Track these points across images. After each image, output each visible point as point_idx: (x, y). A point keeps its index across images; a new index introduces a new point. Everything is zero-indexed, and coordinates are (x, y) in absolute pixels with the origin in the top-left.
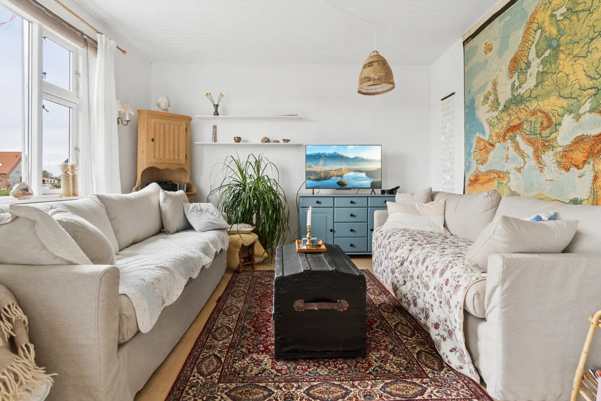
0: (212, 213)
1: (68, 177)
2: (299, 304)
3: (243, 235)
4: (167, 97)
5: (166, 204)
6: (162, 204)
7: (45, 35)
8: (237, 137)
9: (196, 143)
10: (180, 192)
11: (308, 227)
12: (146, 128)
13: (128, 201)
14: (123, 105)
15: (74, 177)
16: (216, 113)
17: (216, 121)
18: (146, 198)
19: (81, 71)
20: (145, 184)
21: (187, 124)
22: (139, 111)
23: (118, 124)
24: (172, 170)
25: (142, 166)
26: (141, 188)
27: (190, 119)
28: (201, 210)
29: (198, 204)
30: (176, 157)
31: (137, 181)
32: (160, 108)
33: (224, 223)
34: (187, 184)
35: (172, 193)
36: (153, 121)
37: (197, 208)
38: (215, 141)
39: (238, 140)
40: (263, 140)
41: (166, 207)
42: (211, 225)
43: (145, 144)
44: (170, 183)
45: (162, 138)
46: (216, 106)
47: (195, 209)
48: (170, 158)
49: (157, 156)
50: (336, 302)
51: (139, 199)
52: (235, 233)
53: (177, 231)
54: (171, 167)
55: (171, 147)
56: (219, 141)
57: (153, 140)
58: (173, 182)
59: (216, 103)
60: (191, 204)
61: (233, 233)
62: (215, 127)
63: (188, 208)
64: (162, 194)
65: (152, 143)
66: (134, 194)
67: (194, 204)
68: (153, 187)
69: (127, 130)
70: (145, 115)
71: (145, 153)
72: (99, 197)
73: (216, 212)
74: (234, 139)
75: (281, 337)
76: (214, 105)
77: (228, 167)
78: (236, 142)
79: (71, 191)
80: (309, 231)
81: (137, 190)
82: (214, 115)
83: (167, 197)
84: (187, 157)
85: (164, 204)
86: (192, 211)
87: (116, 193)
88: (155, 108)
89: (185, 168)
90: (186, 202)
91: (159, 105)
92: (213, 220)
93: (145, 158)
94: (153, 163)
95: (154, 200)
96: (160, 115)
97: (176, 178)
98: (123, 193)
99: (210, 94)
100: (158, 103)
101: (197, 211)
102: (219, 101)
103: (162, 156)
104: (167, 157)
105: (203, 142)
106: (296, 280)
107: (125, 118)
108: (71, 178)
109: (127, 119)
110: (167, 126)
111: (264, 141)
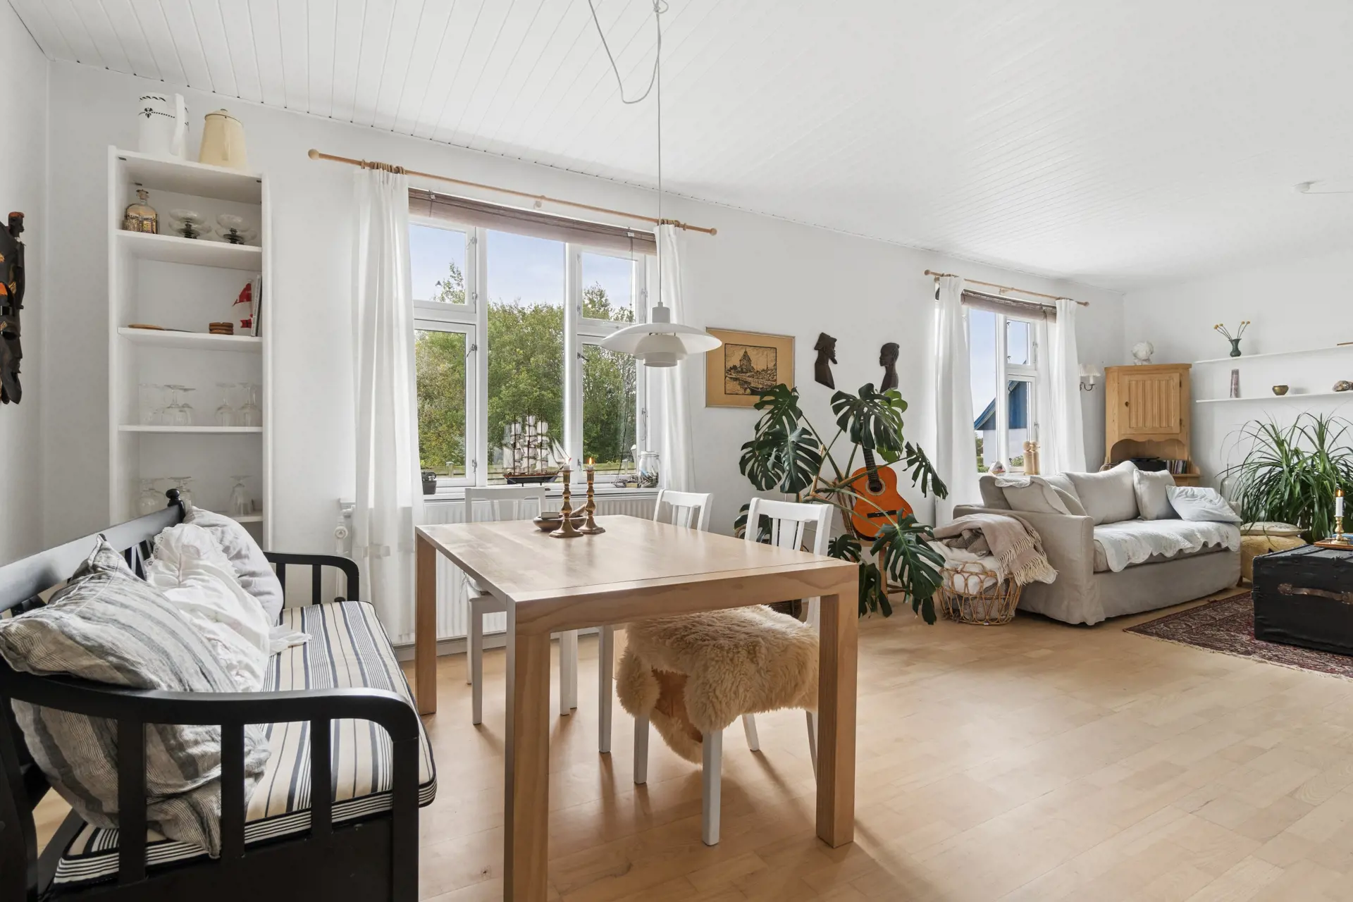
0: (1211, 501)
1: (1031, 455)
2: (1285, 588)
3: (1273, 538)
4: (1148, 342)
5: (1142, 486)
6: (1137, 487)
7: (1008, 321)
8: (1279, 386)
9: (1197, 401)
10: (1165, 472)
11: (1337, 519)
12: (1116, 389)
13: (1097, 480)
14: (1085, 367)
15: (1036, 455)
16: (1236, 353)
17: (1236, 363)
18: (1117, 478)
19: (1038, 341)
20: (1115, 462)
21: (1181, 375)
22: (1106, 369)
23: (1081, 389)
24: (1158, 443)
25: (1113, 438)
26: (1112, 467)
27: (1187, 367)
28: (1193, 496)
29: (1189, 488)
30: (1164, 424)
31: (1106, 459)
32: (1138, 358)
33: (1231, 515)
34: (1184, 462)
35: (1150, 473)
36: (1126, 379)
37: (1187, 492)
38: (1237, 395)
39: (1282, 390)
40: (1337, 387)
41: (1142, 489)
42: (1205, 514)
43: (1116, 411)
44: (1155, 461)
45: (1140, 400)
46: (1236, 342)
47: (1184, 493)
48: (1154, 425)
49: (1133, 424)
50: (1340, 593)
51: (1109, 478)
52: (1261, 533)
53: (1158, 518)
54: (1156, 439)
55: (1156, 410)
56: (1245, 395)
57: (1127, 404)
58: (1160, 459)
59: (1234, 337)
60: (1178, 488)
61: (1256, 533)
62: (1236, 373)
63: (1174, 492)
64: (1136, 474)
65: (1126, 409)
66: (1102, 474)
67: (1182, 488)
68: (1126, 466)
69: (1091, 395)
70: (1116, 374)
71: (1116, 421)
72: (1068, 475)
73: (1217, 500)
74: (1274, 389)
75: (1262, 617)
76: (1232, 341)
77: (1256, 436)
78: (1277, 394)
79: (1033, 470)
80: (1339, 524)
81: (1106, 468)
82: (1232, 356)
83: (1142, 478)
84: (1183, 423)
85: (1139, 486)
86: (1179, 496)
87: (1082, 472)
88: (1129, 361)
89: (1180, 439)
90: (1171, 485)
91: (1135, 355)
92: (1212, 509)
93: (1116, 428)
94: (1127, 434)
95: (1127, 481)
96: (1137, 370)
97: (1164, 453)
98: (1088, 471)
99: (1222, 325)
100: (1134, 352)
101: (1187, 497)
102: (1241, 331)
103: (1140, 424)
104: (1149, 424)
105: (1213, 399)
106: (1281, 562)
107: (1089, 381)
108: (1033, 456)
109: (1092, 382)
110: (1148, 383)
111: (1340, 388)
